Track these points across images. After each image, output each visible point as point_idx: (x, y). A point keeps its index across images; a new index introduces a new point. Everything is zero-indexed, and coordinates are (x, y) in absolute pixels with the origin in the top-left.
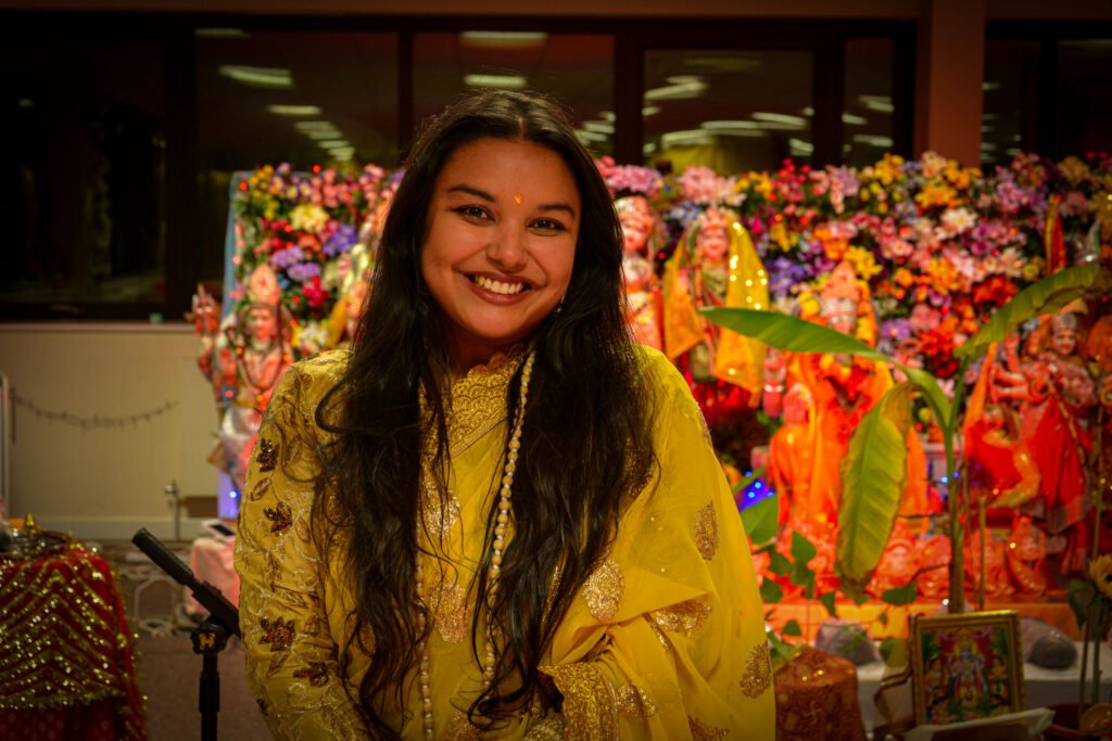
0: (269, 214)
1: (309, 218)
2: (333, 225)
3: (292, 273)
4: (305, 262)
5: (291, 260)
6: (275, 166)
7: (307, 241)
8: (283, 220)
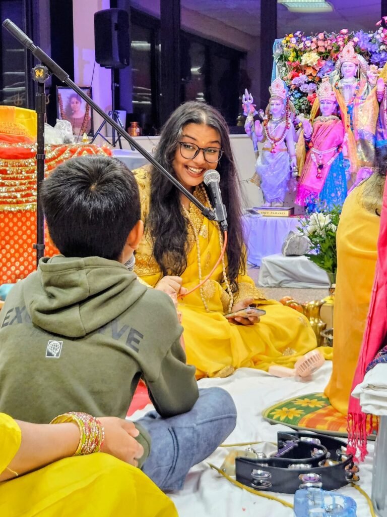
0: (291, 59)
1: (310, 58)
2: (323, 62)
3: (301, 89)
4: (309, 83)
5: (301, 82)
6: (294, 33)
7: (309, 71)
8: (297, 61)
